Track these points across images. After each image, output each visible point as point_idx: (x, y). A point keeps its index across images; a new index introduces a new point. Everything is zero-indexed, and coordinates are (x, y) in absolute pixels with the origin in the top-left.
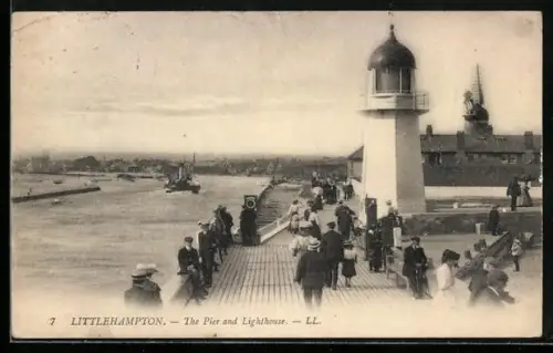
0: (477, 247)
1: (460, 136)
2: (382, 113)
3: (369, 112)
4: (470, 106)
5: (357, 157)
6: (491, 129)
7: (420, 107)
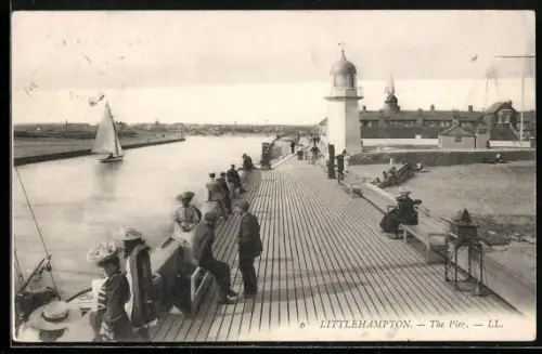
0: (391, 172)
1: (381, 111)
2: (337, 98)
3: (330, 99)
4: (387, 95)
5: (324, 123)
6: (399, 108)
7: (359, 95)
